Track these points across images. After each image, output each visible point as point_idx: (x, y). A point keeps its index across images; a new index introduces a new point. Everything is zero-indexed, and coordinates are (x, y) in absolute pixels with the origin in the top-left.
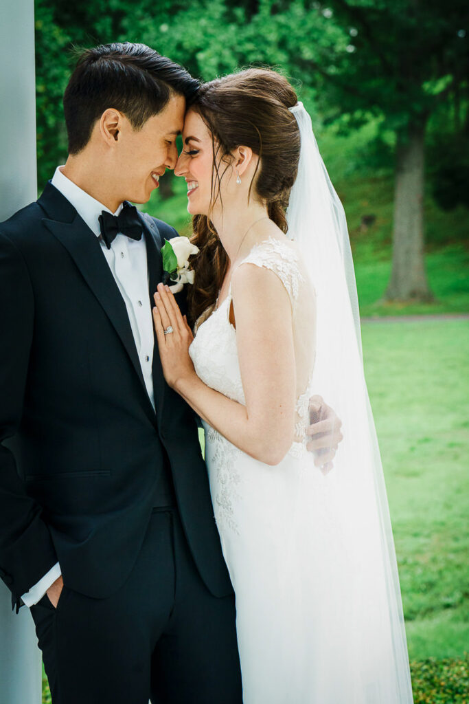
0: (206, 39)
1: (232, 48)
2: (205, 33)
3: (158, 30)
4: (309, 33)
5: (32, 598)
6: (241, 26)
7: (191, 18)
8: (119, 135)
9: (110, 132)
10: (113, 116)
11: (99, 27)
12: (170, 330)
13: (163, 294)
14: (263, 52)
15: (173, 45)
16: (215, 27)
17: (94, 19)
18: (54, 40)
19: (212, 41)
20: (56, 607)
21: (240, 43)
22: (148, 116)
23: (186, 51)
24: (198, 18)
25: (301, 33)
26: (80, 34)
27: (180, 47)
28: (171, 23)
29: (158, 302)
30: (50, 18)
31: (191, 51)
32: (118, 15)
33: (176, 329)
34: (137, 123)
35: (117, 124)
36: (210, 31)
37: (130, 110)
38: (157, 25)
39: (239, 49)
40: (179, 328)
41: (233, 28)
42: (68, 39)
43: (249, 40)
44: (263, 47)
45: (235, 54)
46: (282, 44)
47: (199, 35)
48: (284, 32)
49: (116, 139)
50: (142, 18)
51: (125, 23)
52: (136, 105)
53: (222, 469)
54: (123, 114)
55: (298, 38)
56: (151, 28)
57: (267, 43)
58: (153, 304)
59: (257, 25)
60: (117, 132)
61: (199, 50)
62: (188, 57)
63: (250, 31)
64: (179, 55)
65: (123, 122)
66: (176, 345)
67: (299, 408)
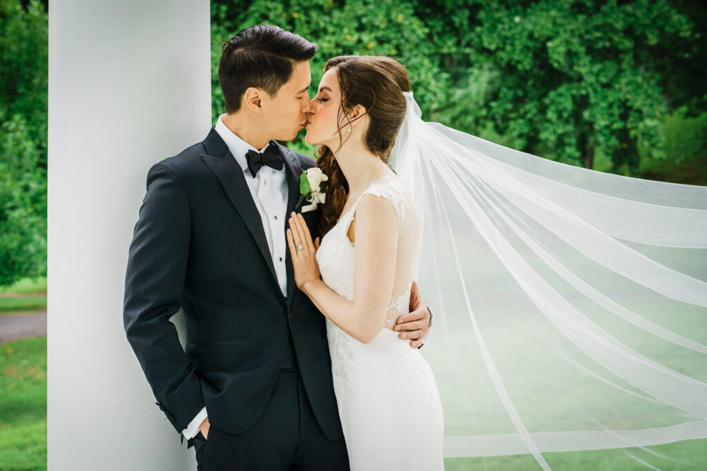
0: (555, 29)
1: (581, 36)
2: (554, 23)
3: (512, 21)
4: (654, 21)
5: (190, 433)
6: (590, 15)
7: (542, 10)
8: (261, 104)
9: (254, 103)
10: (253, 92)
11: (456, 20)
12: (300, 247)
13: (296, 220)
14: (610, 40)
15: (525, 34)
16: (565, 17)
17: (452, 12)
18: (413, 31)
19: (561, 30)
20: (206, 438)
21: (587, 32)
22: (280, 86)
23: (537, 40)
24: (547, 10)
25: (647, 21)
26: (438, 25)
27: (531, 36)
28: (524, 15)
29: (292, 225)
30: (411, 11)
31: (542, 39)
32: (475, 8)
33: (306, 247)
34: (273, 92)
35: (257, 97)
36: (559, 21)
37: (265, 85)
38: (511, 16)
39: (587, 37)
40: (308, 246)
41: (581, 18)
42: (427, 30)
43: (597, 28)
44: (610, 34)
45: (583, 41)
46: (628, 32)
47: (550, 25)
48: (631, 19)
49: (260, 106)
50: (497, 10)
51: (481, 15)
52: (268, 81)
53: (339, 348)
54: (261, 89)
55: (644, 26)
56: (506, 20)
57: (615, 31)
58: (287, 226)
59: (605, 14)
60: (260, 101)
61: (549, 39)
62: (539, 45)
63: (598, 20)
64: (531, 44)
65: (262, 94)
66: (306, 258)
67: (397, 305)
